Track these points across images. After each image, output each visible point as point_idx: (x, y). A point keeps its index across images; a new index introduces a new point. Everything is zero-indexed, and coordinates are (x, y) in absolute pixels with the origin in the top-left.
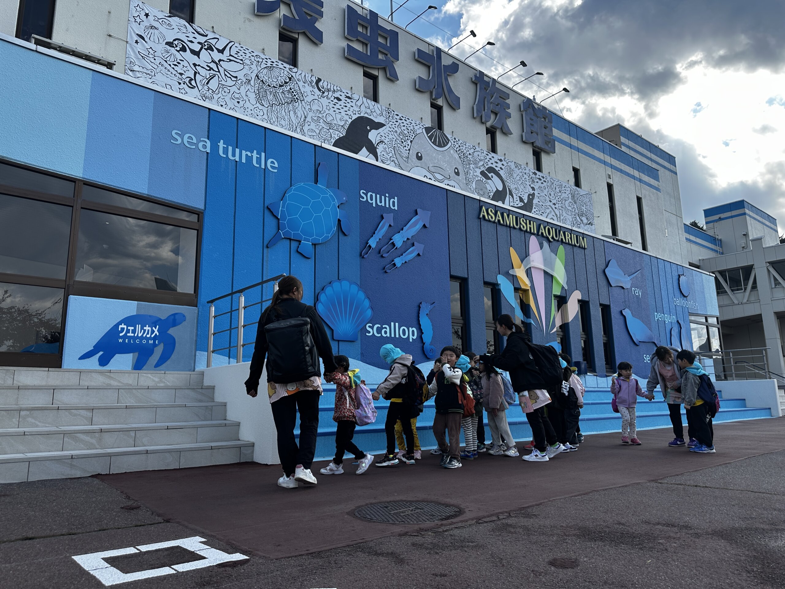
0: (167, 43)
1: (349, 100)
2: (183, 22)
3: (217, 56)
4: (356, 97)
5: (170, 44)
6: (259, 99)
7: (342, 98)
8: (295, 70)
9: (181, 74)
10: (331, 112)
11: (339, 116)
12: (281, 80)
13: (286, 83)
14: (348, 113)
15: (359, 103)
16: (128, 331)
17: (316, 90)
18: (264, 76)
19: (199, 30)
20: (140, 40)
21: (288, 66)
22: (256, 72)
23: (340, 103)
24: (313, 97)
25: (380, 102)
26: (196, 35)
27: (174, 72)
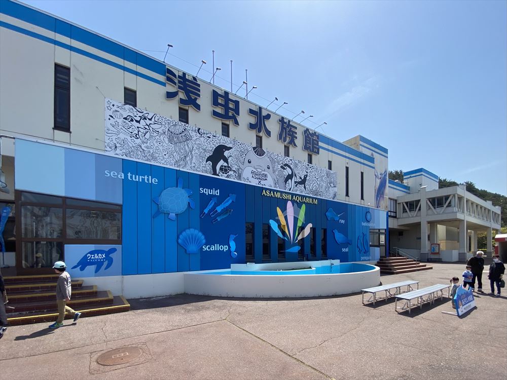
0: (124, 118)
1: (214, 138)
2: (131, 107)
3: (148, 122)
4: (218, 135)
5: (125, 118)
6: (170, 141)
7: (211, 137)
8: (187, 125)
9: (132, 133)
10: (206, 144)
11: (209, 146)
12: (180, 131)
13: (183, 132)
14: (214, 144)
15: (219, 138)
16: (91, 257)
17: (198, 134)
18: (172, 129)
19: (139, 110)
20: (111, 118)
21: (183, 124)
22: (168, 128)
23: (210, 139)
24: (197, 138)
25: (230, 136)
26: (138, 113)
27: (128, 132)
